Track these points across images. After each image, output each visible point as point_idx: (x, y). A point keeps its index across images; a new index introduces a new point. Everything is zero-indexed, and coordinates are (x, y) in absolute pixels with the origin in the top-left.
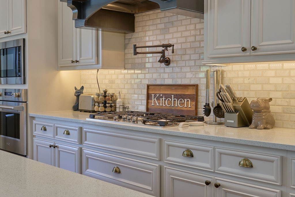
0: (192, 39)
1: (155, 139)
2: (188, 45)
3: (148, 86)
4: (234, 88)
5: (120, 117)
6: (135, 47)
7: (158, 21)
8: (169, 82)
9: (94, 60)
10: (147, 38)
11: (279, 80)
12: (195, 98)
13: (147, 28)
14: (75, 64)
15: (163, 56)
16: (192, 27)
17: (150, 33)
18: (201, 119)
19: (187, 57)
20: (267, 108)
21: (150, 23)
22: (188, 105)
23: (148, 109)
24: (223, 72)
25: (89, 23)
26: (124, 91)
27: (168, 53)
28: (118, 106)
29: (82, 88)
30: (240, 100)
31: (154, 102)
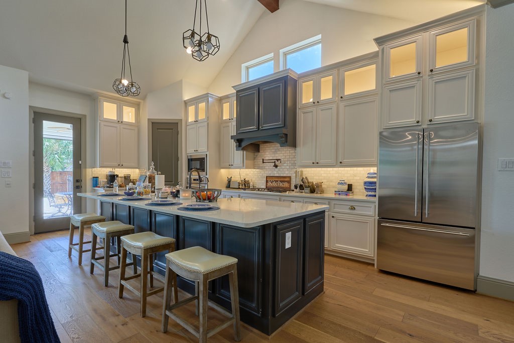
0: (288, 157)
1: (278, 198)
2: (287, 160)
3: (267, 177)
4: (309, 178)
5: (259, 190)
6: (263, 160)
7: (272, 148)
8: (277, 175)
9: (241, 165)
10: (266, 156)
11: (326, 175)
12: (289, 182)
13: (266, 151)
14: (230, 166)
15: (275, 164)
16: (288, 152)
17: (267, 153)
18: (293, 191)
19: (285, 165)
20: (321, 186)
21: (268, 149)
22: (286, 185)
23: (266, 187)
24: (302, 171)
25: (243, 149)
26: (253, 179)
27: (277, 163)
28: (251, 186)
29: (231, 177)
30: (310, 183)
31: (270, 184)
